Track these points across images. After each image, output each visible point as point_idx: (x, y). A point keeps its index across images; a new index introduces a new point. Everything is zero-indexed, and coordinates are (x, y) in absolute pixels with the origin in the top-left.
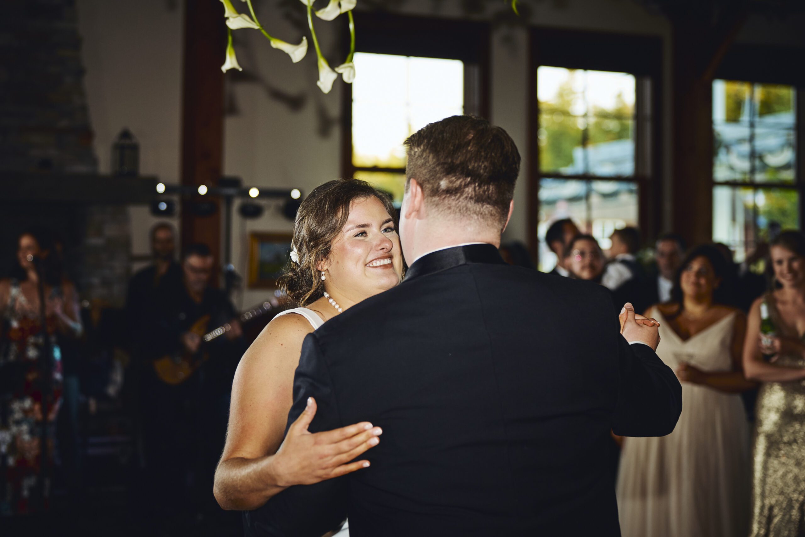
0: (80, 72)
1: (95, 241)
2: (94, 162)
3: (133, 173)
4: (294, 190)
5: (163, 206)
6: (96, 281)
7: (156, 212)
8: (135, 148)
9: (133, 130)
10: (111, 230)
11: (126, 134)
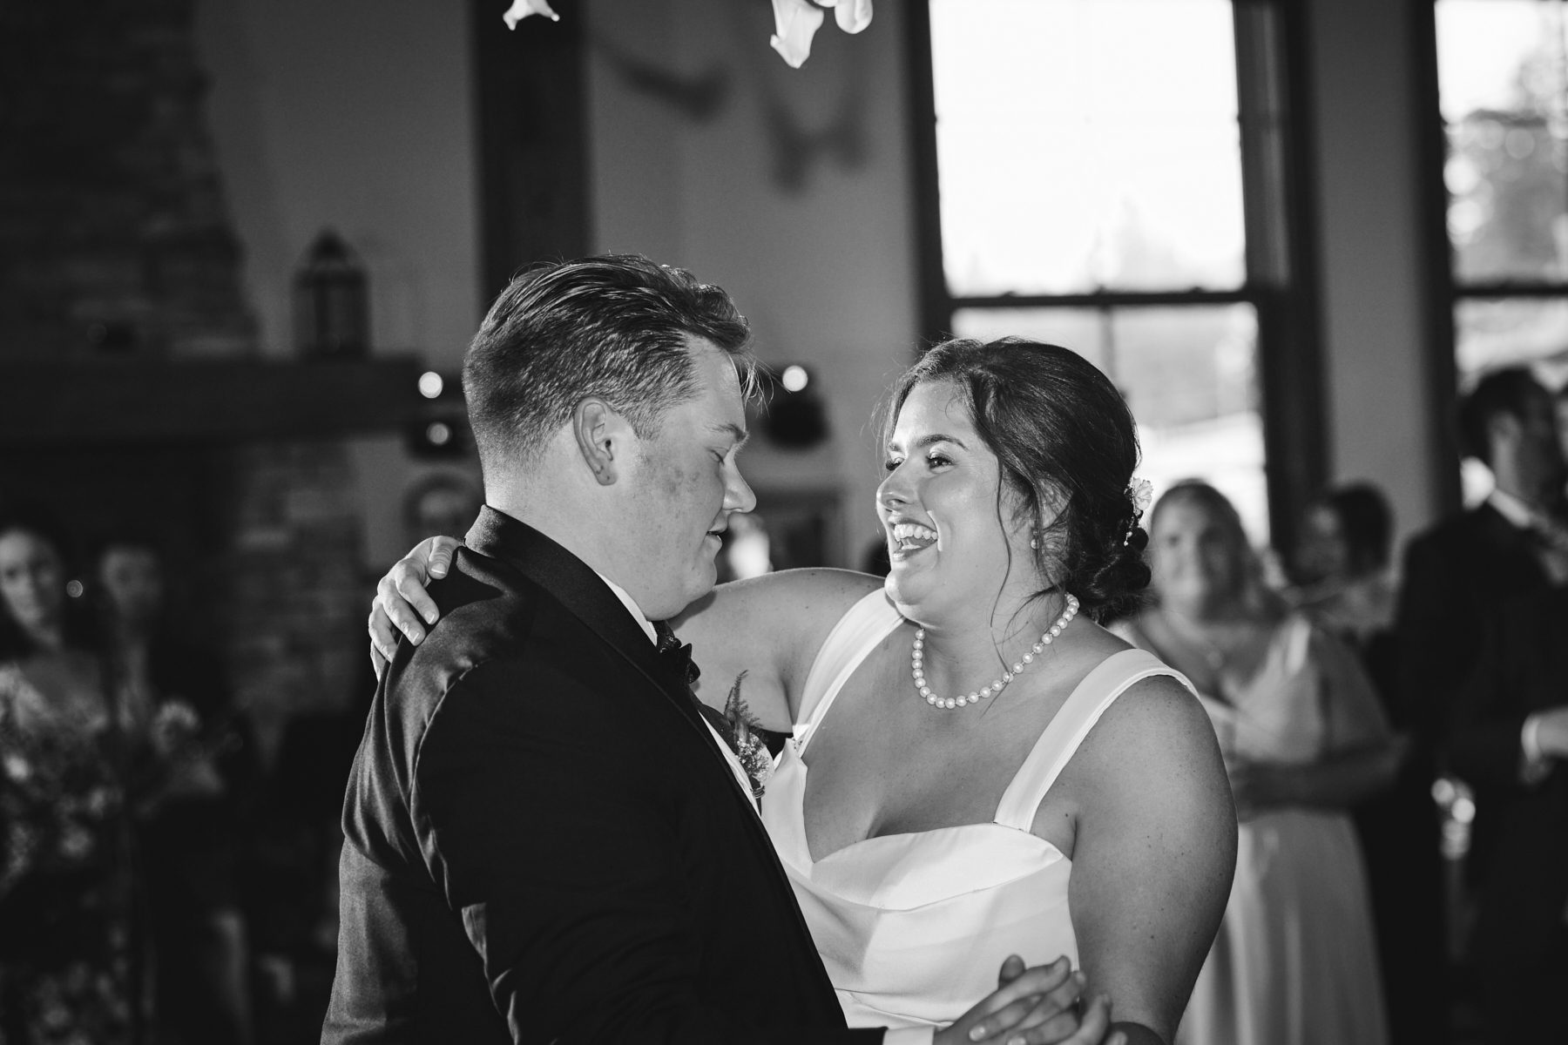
0: (194, 87)
1: (259, 538)
2: (249, 326)
3: (356, 348)
4: (790, 368)
5: (440, 434)
6: (272, 644)
7: (422, 449)
8: (355, 283)
9: (347, 233)
10: (305, 507)
11: (329, 247)
